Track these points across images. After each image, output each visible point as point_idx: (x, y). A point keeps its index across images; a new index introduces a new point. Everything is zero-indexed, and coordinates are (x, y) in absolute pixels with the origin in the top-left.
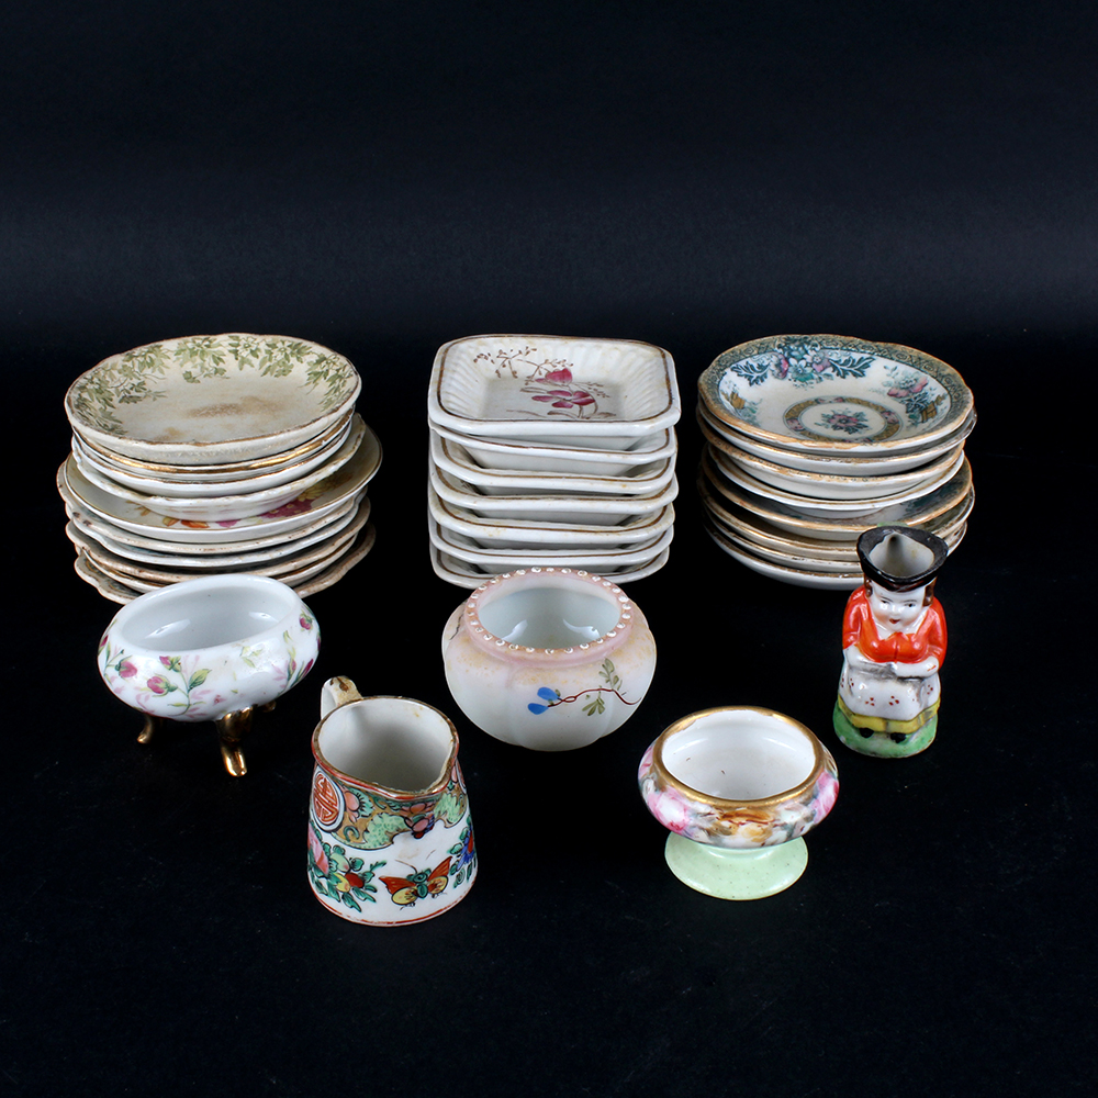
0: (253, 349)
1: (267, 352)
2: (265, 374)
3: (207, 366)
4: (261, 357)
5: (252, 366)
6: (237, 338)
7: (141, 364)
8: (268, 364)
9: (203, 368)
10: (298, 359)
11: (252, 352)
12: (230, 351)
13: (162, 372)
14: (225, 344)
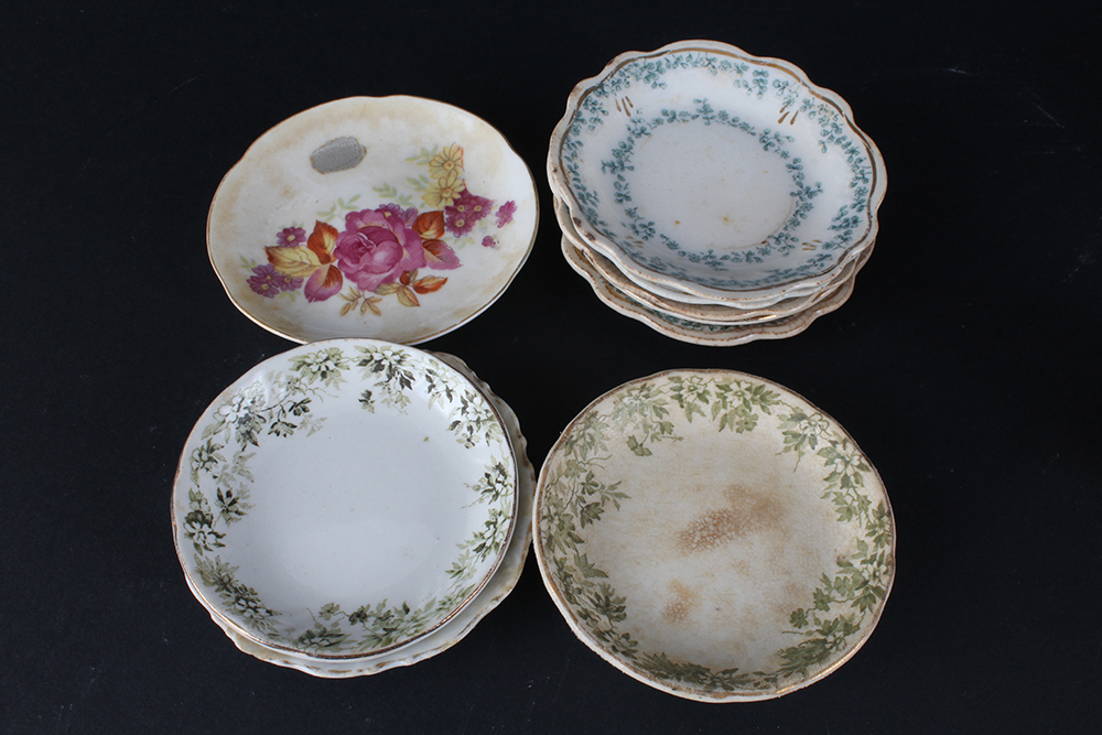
0: (701, 392)
1: (719, 395)
2: (722, 427)
3: (649, 422)
4: (711, 403)
5: (703, 415)
6: (679, 380)
7: (582, 447)
8: (723, 412)
9: (646, 427)
10: (763, 408)
11: (699, 395)
12: (672, 397)
13: (605, 449)
14: (666, 389)
